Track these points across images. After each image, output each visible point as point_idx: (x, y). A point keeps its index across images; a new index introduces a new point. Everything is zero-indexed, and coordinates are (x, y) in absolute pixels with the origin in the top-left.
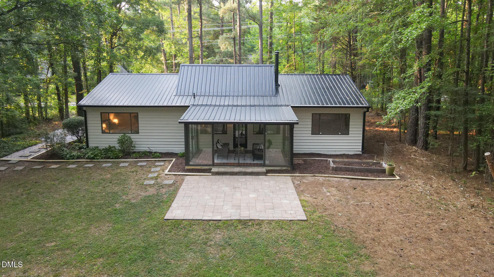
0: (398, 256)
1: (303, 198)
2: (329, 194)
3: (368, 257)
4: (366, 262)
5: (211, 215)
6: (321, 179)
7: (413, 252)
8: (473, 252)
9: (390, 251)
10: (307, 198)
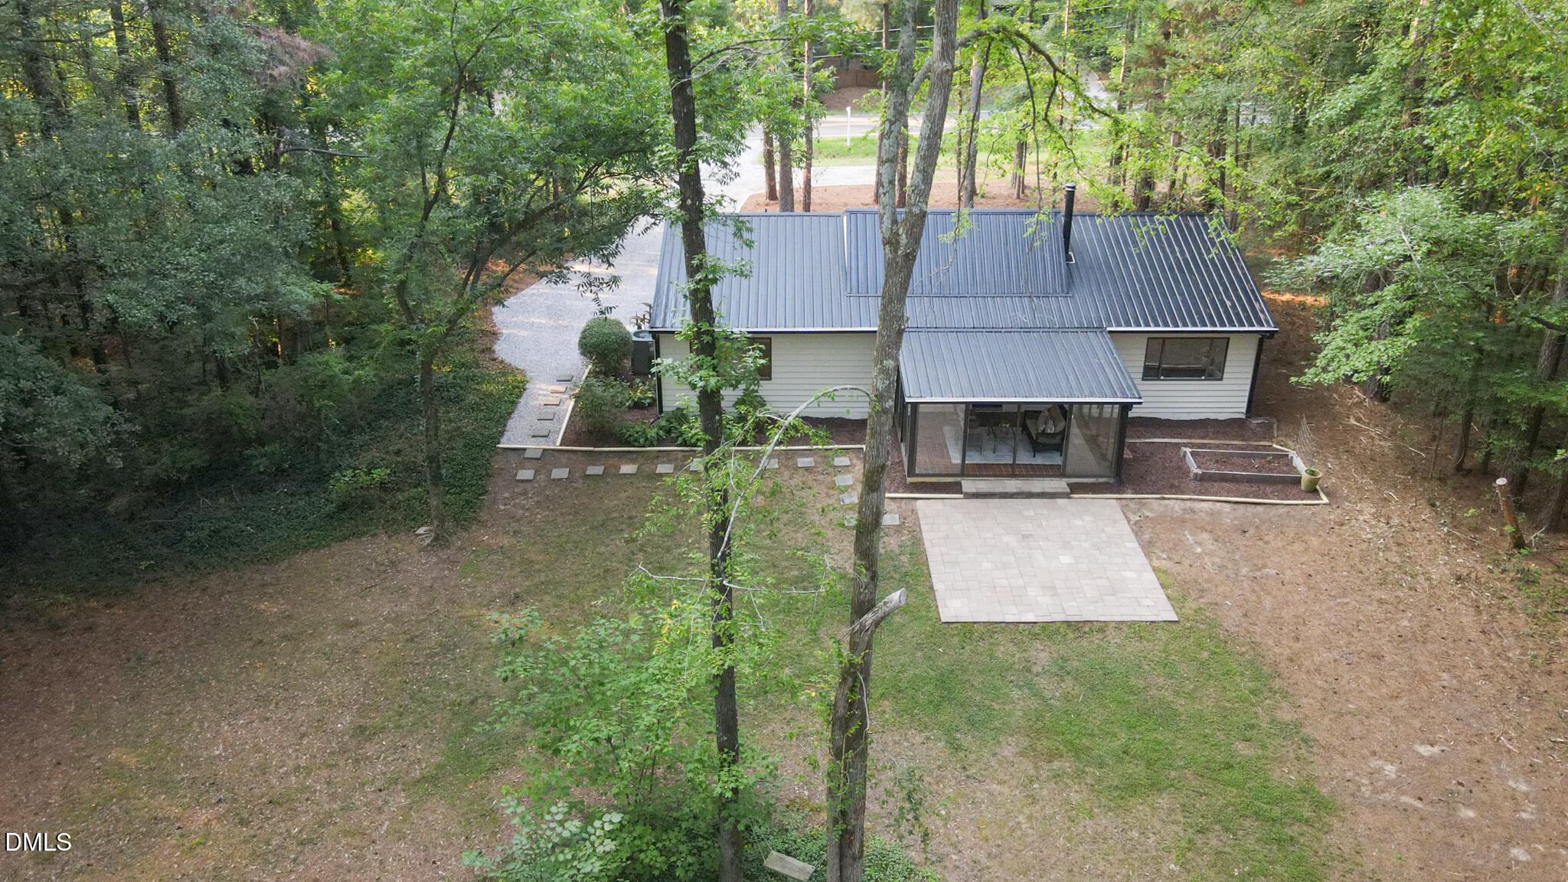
0: (1331, 692)
1: (1156, 563)
2: (1199, 550)
3: (1285, 695)
4: (1284, 704)
5: (1014, 610)
6: (1177, 508)
7: (1353, 685)
8: (1445, 684)
9: (1319, 683)
10: (1164, 562)
